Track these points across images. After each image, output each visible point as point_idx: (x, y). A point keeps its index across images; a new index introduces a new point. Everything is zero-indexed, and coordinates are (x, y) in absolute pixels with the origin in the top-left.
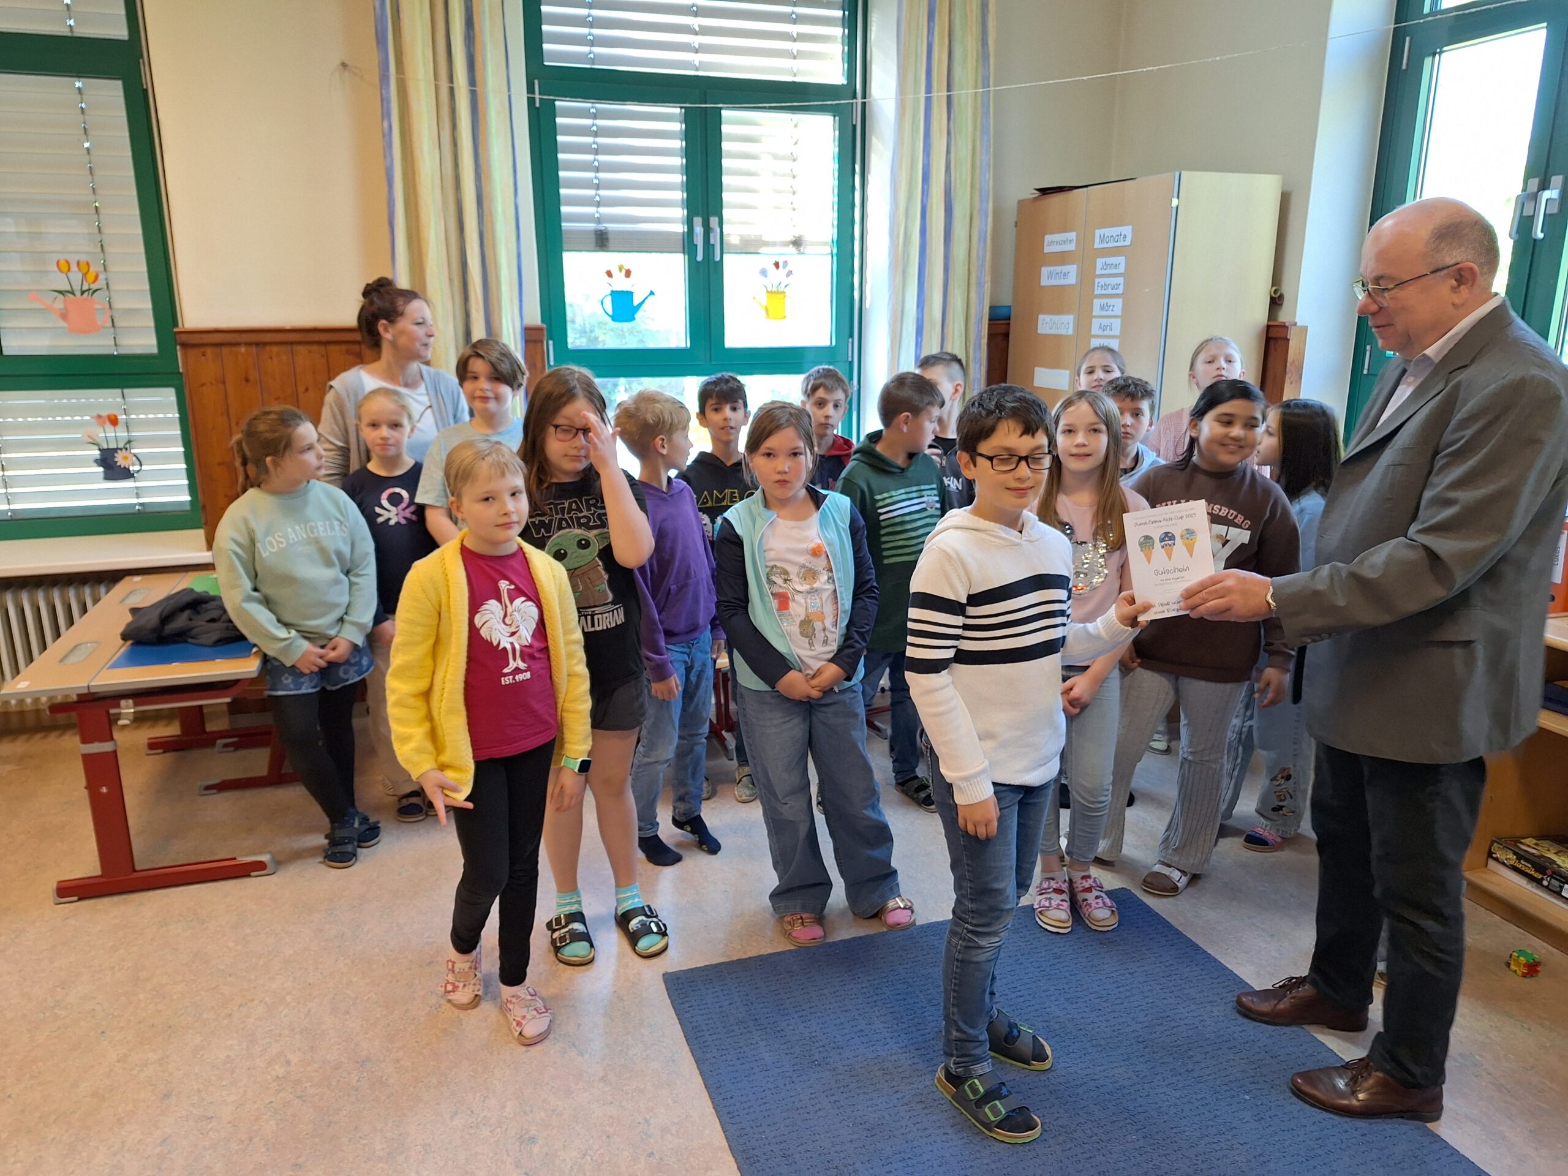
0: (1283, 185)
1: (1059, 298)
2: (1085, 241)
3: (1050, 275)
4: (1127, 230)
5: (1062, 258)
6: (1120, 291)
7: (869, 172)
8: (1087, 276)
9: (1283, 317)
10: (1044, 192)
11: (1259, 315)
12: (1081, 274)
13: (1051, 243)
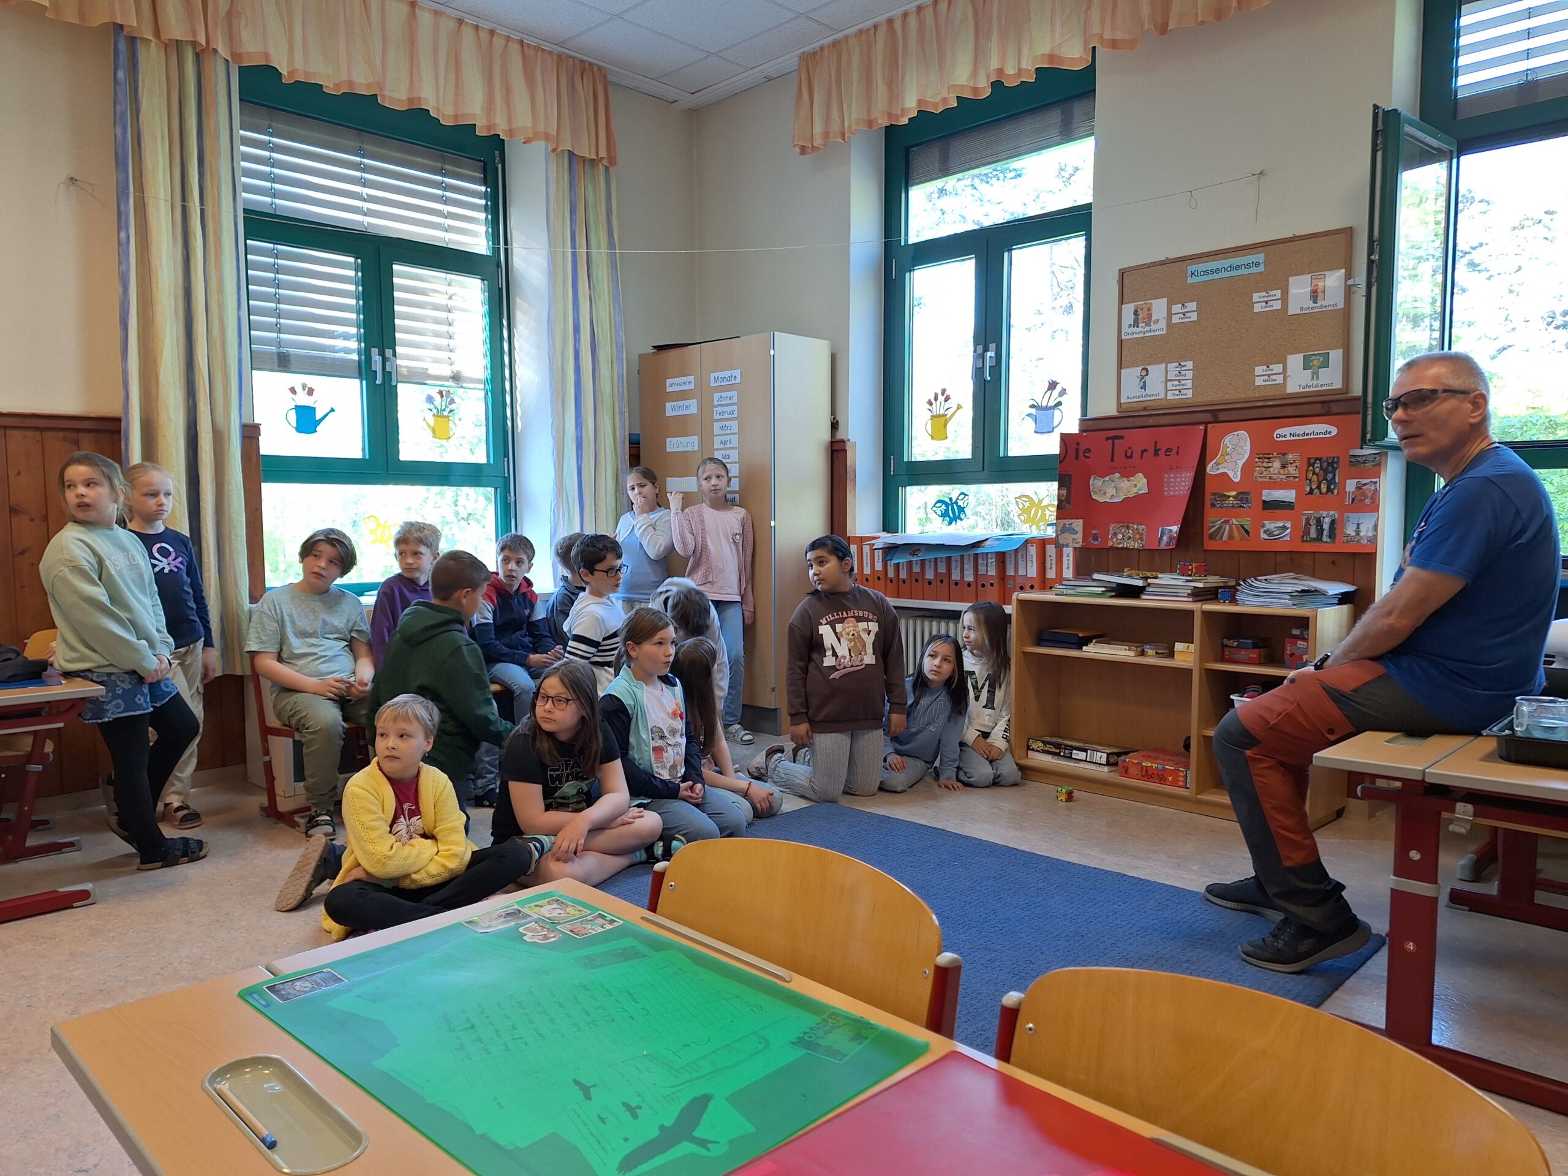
0: (832, 349)
1: (682, 426)
2: (701, 382)
3: (673, 408)
4: (737, 373)
5: (683, 395)
6: (735, 415)
7: (514, 326)
8: (706, 408)
9: (840, 436)
10: (660, 348)
11: (825, 435)
12: (701, 407)
13: (672, 385)
